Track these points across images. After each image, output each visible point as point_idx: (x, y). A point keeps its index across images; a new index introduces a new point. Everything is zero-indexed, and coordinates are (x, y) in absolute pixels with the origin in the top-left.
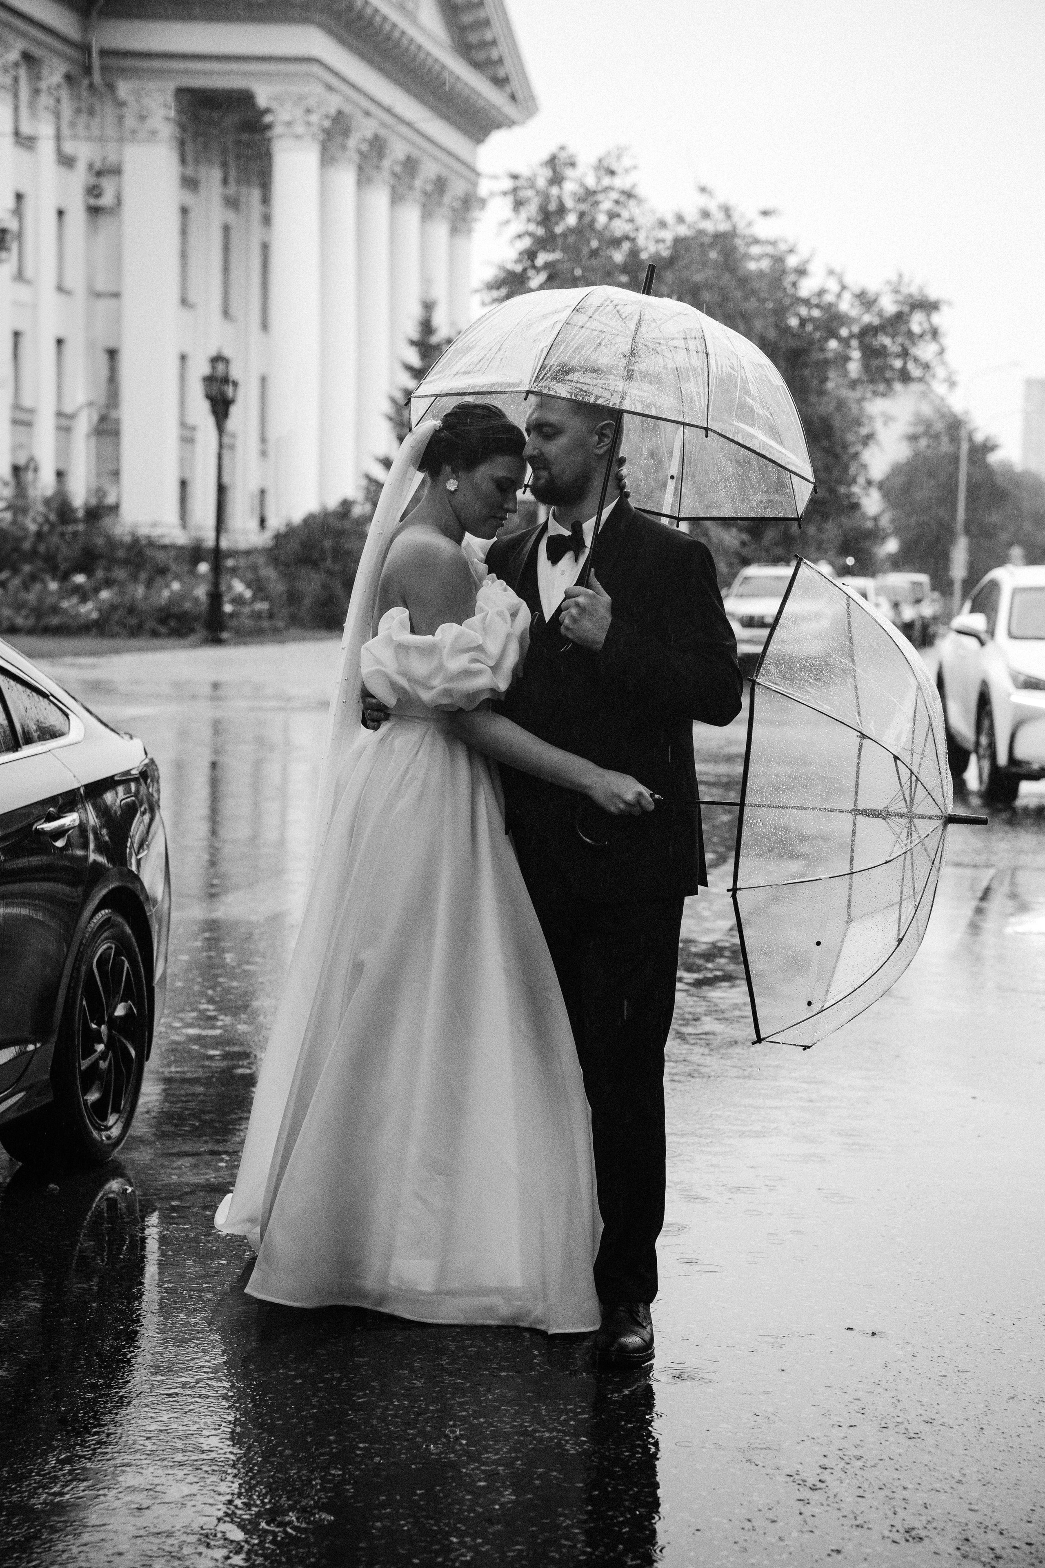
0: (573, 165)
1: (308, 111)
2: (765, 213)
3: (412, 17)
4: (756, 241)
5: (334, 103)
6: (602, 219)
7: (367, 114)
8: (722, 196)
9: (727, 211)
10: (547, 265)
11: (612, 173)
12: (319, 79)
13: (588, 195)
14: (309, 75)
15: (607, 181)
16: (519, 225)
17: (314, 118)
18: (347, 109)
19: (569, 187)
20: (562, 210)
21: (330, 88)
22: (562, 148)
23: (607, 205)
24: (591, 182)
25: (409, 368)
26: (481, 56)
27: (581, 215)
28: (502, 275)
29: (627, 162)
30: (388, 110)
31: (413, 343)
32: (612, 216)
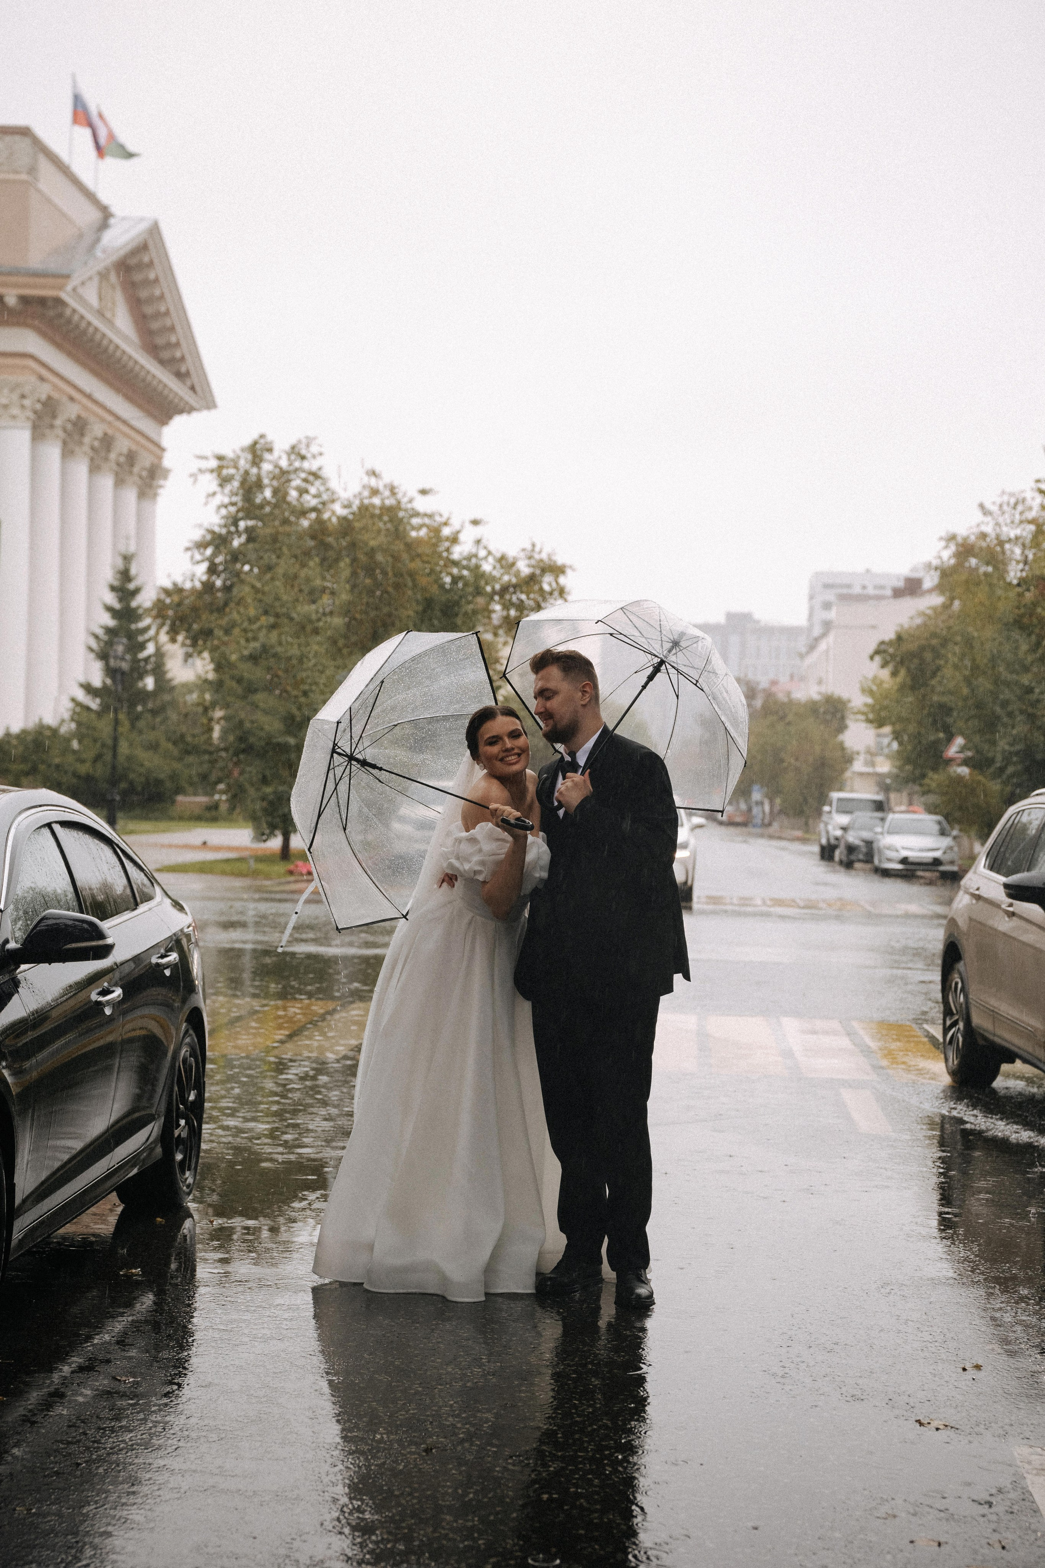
0: (270, 450)
1: (23, 396)
2: (424, 492)
3: (110, 323)
4: (417, 514)
5: (44, 391)
6: (293, 494)
7: (72, 399)
8: (387, 478)
9: (393, 490)
10: (247, 530)
11: (303, 458)
12: (33, 371)
13: (283, 475)
14: (24, 367)
15: (297, 464)
16: (222, 498)
17: (27, 402)
18: (56, 395)
19: (266, 467)
20: (259, 485)
21: (42, 379)
22: (262, 436)
23: (297, 482)
24: (284, 463)
25: (109, 609)
26: (166, 355)
27: (275, 492)
28: (209, 537)
29: (314, 449)
30: (89, 397)
31: (113, 588)
32: (302, 491)
